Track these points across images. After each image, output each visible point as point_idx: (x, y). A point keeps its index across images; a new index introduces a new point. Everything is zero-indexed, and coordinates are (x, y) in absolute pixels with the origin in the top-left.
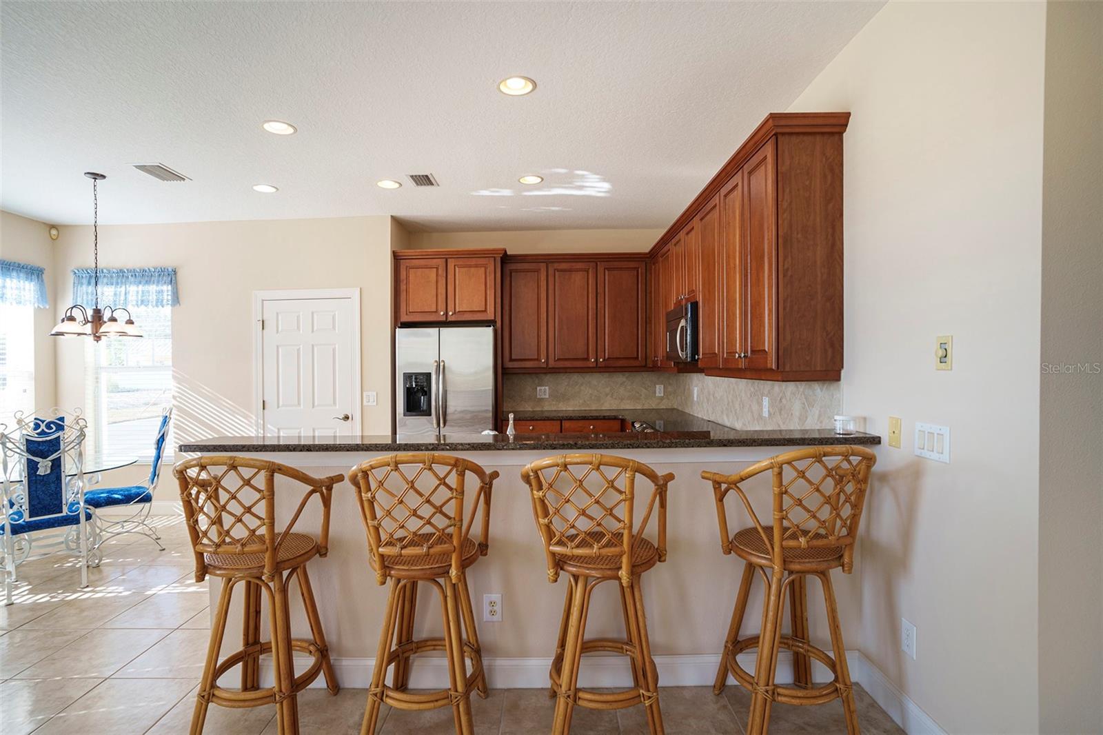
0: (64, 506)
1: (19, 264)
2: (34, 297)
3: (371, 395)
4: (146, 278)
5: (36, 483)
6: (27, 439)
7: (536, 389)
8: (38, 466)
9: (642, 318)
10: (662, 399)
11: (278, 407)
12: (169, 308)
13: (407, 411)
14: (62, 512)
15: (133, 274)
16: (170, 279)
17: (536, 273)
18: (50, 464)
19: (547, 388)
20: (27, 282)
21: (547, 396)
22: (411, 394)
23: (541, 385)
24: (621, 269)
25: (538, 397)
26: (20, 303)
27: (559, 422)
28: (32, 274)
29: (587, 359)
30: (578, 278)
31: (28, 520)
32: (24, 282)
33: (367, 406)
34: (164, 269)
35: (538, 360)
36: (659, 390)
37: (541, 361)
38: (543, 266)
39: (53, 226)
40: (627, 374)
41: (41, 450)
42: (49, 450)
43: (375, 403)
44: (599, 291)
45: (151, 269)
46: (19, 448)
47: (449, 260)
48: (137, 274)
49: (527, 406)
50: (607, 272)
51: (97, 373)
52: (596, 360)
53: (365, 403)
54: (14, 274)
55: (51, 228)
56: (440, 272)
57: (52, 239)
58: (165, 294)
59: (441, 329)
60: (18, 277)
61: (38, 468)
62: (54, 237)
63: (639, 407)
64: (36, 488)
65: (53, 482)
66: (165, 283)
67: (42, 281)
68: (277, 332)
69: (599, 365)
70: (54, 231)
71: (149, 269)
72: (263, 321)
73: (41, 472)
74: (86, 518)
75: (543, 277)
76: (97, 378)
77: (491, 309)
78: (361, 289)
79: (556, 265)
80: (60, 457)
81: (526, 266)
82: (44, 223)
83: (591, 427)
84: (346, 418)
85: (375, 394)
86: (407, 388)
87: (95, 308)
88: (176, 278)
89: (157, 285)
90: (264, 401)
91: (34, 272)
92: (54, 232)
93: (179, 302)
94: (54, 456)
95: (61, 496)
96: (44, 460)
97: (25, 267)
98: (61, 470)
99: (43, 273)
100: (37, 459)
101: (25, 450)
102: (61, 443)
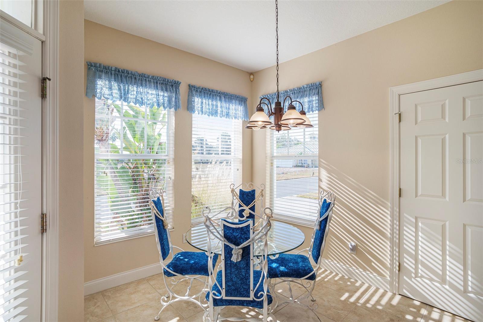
0: (251, 292)
1: (236, 95)
2: (243, 114)
4: (301, 93)
5: (231, 266)
6: (223, 225)
8: (232, 252)
11: (416, 196)
12: (317, 112)
14: (249, 297)
15: (293, 92)
16: (317, 90)
18: (241, 251)
26: (236, 118)
28: (242, 101)
31: (225, 298)
32: (238, 106)
34: (313, 84)
39: (251, 74)
41: (235, 237)
42: (241, 238)
45: (304, 86)
46: (218, 233)
48: (296, 92)
51: (272, 160)
55: (250, 75)
58: (314, 102)
60: (236, 103)
61: (232, 255)
62: (252, 80)
64: (231, 271)
65: (243, 268)
66: (314, 94)
67: (246, 105)
68: (416, 123)
71: (303, 87)
72: (400, 114)
73: (234, 259)
74: (268, 302)
76: (272, 163)
80: (250, 245)
82: (247, 72)
87: (277, 101)
88: (321, 89)
89: (309, 97)
90: (400, 189)
91: (242, 100)
92: (252, 77)
93: (324, 107)
94: (244, 244)
95: (249, 282)
96: (237, 247)
97: (238, 97)
98: (250, 257)
99: (247, 101)
100: (232, 246)
101: (223, 235)
102: (251, 231)
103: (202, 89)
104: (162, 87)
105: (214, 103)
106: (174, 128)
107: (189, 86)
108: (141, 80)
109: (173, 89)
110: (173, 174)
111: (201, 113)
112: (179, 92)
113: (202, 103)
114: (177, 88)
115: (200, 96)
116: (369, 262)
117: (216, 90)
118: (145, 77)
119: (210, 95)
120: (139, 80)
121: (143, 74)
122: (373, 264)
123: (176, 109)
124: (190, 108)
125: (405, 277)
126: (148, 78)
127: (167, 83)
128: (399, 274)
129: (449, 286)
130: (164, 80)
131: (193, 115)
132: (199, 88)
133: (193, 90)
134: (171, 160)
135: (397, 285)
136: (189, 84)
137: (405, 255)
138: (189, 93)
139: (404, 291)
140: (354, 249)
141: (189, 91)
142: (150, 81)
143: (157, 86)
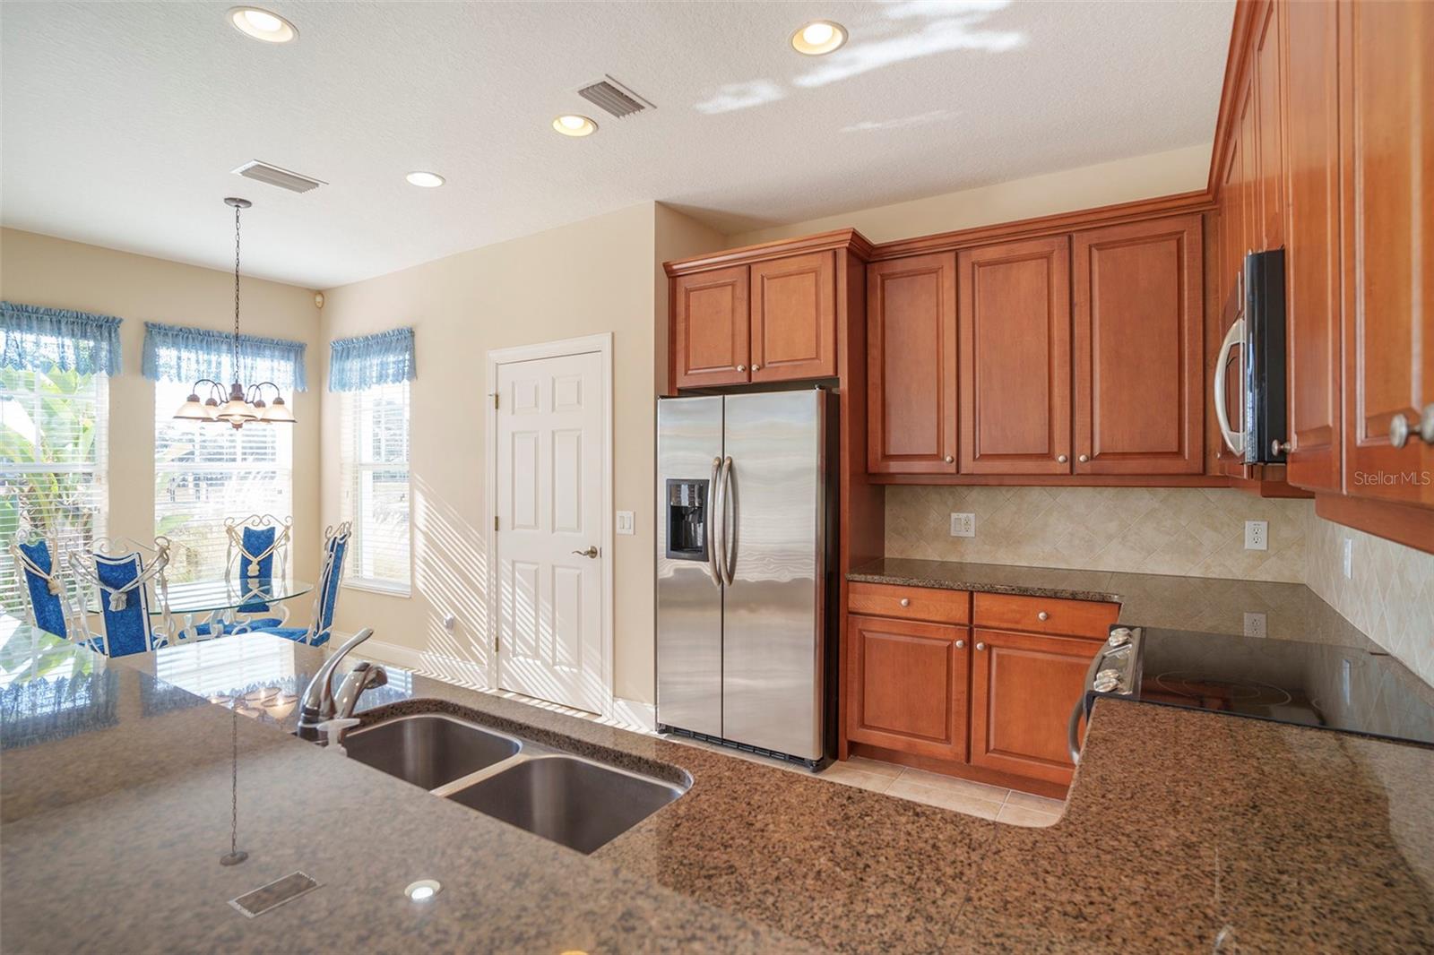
1: (273, 340)
2: (291, 378)
3: (625, 515)
5: (113, 619)
6: (97, 562)
7: (950, 515)
8: (112, 598)
9: (1192, 355)
10: (1262, 556)
11: (513, 528)
13: (672, 549)
16: (406, 342)
17: (934, 275)
18: (124, 597)
19: (972, 516)
20: (282, 362)
21: (972, 534)
22: (678, 517)
23: (959, 510)
24: (1132, 242)
25: (953, 534)
27: (966, 595)
28: (289, 351)
29: (1049, 456)
30: (1027, 278)
32: (279, 362)
33: (621, 535)
35: (938, 457)
36: (1255, 534)
37: (943, 459)
38: (947, 261)
39: (320, 292)
40: (1162, 492)
41: (115, 578)
42: (123, 578)
43: (631, 531)
44: (1076, 300)
46: (90, 573)
47: (753, 267)
49: (930, 550)
50: (1095, 253)
52: (1071, 459)
53: (618, 530)
54: (268, 352)
55: (314, 295)
56: (738, 291)
57: (318, 307)
58: (403, 365)
59: (726, 396)
60: (272, 357)
61: (113, 602)
62: (320, 306)
63: (1196, 572)
64: (115, 626)
65: (133, 622)
66: (403, 349)
67: (302, 359)
69: (1078, 470)
70: (318, 298)
71: (388, 332)
72: (497, 396)
73: (116, 607)
75: (948, 283)
77: (828, 355)
78: (613, 334)
79: (978, 255)
80: (138, 587)
81: (911, 264)
82: (308, 289)
83: (1041, 615)
84: (593, 553)
85: (631, 514)
86: (672, 507)
88: (413, 341)
89: (396, 355)
90: (497, 518)
91: (292, 349)
93: (416, 375)
94: (128, 587)
95: (145, 642)
96: (117, 591)
97: (280, 343)
98: (140, 606)
99: (304, 349)
100: (109, 590)
101: (97, 576)
102: (138, 569)
103: (181, 330)
104: (73, 330)
105: (214, 358)
106: (108, 412)
107: (146, 324)
108: (18, 318)
109: (101, 333)
110: (106, 501)
111: (176, 379)
112: (118, 339)
113: (179, 358)
114: (113, 330)
115: (175, 345)
116: (468, 646)
117: (218, 332)
118: (27, 311)
119: (202, 341)
120: (12, 317)
121: (22, 306)
122: (472, 648)
123: (110, 373)
124: (148, 368)
125: (504, 662)
126: (36, 313)
127: (85, 322)
128: (497, 655)
129: (542, 663)
130: (78, 316)
131: (157, 384)
132: (171, 328)
133: (156, 332)
134: (104, 474)
135: (495, 675)
136: (145, 320)
137: (504, 627)
138: (145, 341)
139: (504, 683)
140: (451, 625)
141: (146, 337)
142: (40, 320)
143: (59, 329)
